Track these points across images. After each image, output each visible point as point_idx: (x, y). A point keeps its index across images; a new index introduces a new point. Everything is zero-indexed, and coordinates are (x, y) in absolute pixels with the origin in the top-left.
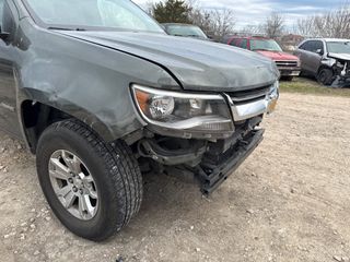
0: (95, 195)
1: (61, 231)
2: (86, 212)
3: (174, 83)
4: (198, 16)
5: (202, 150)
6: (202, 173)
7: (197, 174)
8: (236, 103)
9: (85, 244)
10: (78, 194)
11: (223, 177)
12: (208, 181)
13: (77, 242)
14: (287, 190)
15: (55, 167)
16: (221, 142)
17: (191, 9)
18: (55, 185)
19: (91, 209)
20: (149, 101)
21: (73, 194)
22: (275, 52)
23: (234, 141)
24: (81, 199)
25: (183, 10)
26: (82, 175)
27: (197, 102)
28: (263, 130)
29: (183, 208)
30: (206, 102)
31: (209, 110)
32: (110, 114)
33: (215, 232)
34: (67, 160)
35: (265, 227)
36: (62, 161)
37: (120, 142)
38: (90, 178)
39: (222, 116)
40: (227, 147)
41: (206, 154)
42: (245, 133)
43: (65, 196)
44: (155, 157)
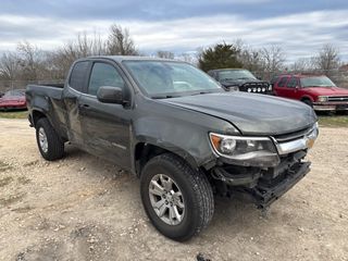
0: (182, 206)
1: (156, 235)
2: (175, 219)
3: (236, 131)
4: (247, 56)
5: (257, 176)
6: (258, 192)
7: (254, 194)
8: (279, 142)
9: (174, 243)
10: (169, 206)
11: (275, 197)
12: (263, 199)
13: (168, 242)
14: (336, 216)
15: (154, 187)
16: (271, 170)
17: (239, 51)
18: (152, 200)
19: (179, 216)
20: (220, 142)
21: (165, 206)
22: (327, 87)
23: (281, 170)
24: (171, 210)
25: (232, 52)
26: (173, 192)
27: (252, 142)
28: (309, 163)
29: (243, 224)
30: (258, 142)
31: (261, 147)
32: (196, 151)
33: (272, 243)
34: (163, 181)
35: (314, 241)
36: (159, 182)
37: (202, 168)
38: (179, 193)
39: (270, 151)
40: (276, 174)
41: (260, 179)
42: (291, 164)
43: (159, 208)
44: (224, 179)
